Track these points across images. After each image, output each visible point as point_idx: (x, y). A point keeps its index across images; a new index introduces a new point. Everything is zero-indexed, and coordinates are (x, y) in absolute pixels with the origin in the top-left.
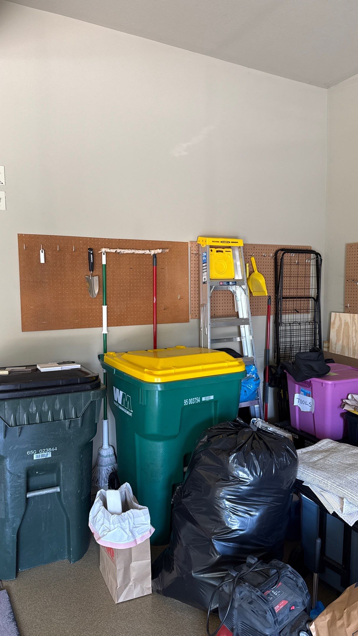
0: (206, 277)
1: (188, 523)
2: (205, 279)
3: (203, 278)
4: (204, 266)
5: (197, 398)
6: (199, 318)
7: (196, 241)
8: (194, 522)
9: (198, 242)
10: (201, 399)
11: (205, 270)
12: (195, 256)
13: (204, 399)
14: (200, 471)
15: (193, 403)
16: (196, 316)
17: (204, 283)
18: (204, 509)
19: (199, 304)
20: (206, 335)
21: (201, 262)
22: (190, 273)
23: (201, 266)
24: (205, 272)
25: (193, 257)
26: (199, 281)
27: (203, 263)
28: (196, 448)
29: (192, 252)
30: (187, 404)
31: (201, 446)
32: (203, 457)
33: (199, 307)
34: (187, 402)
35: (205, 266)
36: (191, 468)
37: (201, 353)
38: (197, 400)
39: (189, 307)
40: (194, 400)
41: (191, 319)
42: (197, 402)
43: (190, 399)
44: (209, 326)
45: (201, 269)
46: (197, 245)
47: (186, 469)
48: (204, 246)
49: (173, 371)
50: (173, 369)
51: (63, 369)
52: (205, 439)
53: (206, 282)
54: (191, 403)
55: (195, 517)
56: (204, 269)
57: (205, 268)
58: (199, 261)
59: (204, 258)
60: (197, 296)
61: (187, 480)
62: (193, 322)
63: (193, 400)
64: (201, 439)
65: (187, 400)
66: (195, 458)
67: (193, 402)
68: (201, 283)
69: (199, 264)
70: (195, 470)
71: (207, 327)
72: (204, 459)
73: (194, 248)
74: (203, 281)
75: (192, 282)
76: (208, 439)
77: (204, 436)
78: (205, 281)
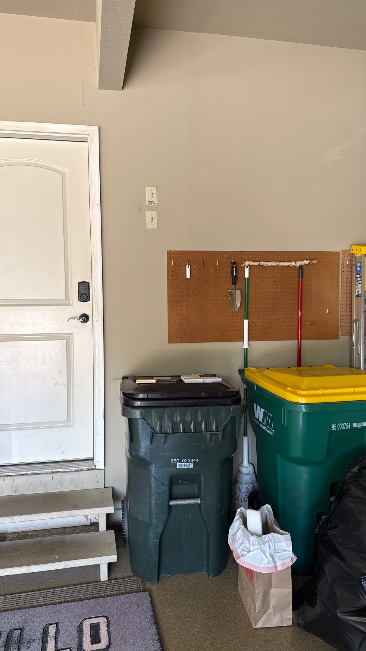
0: (360, 290)
1: (334, 557)
2: (358, 292)
3: (357, 290)
4: (357, 278)
5: (347, 423)
6: (351, 335)
7: (349, 250)
8: (341, 557)
9: (351, 252)
10: (352, 425)
11: (359, 282)
12: (347, 266)
13: (355, 425)
14: (348, 502)
15: (343, 429)
16: (347, 332)
17: (358, 296)
18: (353, 545)
19: (351, 319)
20: (358, 354)
21: (354, 274)
22: (341, 285)
23: (354, 277)
24: (359, 284)
25: (345, 268)
26: (351, 293)
27: (357, 275)
28: (345, 478)
29: (344, 262)
30: (335, 430)
31: (351, 476)
32: (353, 489)
33: (351, 323)
34: (335, 427)
35: (359, 277)
36: (339, 499)
37: (352, 374)
38: (347, 425)
39: (339, 322)
40: (344, 426)
41: (341, 335)
42: (347, 428)
43: (339, 424)
44: (363, 344)
45: (354, 281)
46: (350, 255)
47: (332, 499)
48: (358, 256)
49: (319, 392)
50: (320, 390)
51: (205, 382)
52: (355, 469)
53: (360, 295)
54: (341, 429)
55: (342, 552)
56: (357, 281)
57: (359, 279)
58: (352, 271)
59: (358, 269)
60: (349, 310)
61: (334, 510)
62: (343, 339)
63: (342, 425)
64: (351, 469)
65: (335, 425)
66: (344, 488)
67: (342, 427)
68: (354, 296)
69: (352, 275)
70: (343, 501)
71: (360, 345)
72: (355, 490)
73: (346, 258)
74: (357, 294)
75: (343, 295)
76: (359, 470)
77: (355, 466)
78: (358, 294)
